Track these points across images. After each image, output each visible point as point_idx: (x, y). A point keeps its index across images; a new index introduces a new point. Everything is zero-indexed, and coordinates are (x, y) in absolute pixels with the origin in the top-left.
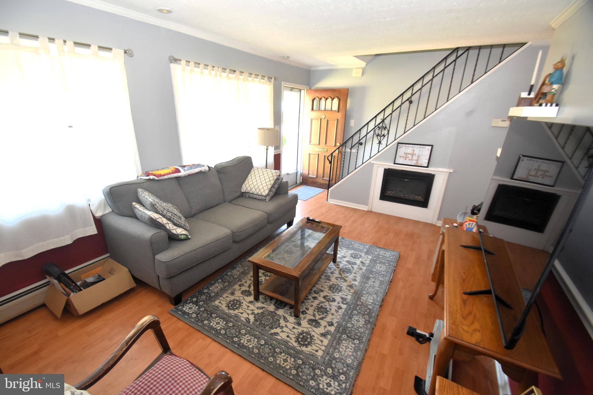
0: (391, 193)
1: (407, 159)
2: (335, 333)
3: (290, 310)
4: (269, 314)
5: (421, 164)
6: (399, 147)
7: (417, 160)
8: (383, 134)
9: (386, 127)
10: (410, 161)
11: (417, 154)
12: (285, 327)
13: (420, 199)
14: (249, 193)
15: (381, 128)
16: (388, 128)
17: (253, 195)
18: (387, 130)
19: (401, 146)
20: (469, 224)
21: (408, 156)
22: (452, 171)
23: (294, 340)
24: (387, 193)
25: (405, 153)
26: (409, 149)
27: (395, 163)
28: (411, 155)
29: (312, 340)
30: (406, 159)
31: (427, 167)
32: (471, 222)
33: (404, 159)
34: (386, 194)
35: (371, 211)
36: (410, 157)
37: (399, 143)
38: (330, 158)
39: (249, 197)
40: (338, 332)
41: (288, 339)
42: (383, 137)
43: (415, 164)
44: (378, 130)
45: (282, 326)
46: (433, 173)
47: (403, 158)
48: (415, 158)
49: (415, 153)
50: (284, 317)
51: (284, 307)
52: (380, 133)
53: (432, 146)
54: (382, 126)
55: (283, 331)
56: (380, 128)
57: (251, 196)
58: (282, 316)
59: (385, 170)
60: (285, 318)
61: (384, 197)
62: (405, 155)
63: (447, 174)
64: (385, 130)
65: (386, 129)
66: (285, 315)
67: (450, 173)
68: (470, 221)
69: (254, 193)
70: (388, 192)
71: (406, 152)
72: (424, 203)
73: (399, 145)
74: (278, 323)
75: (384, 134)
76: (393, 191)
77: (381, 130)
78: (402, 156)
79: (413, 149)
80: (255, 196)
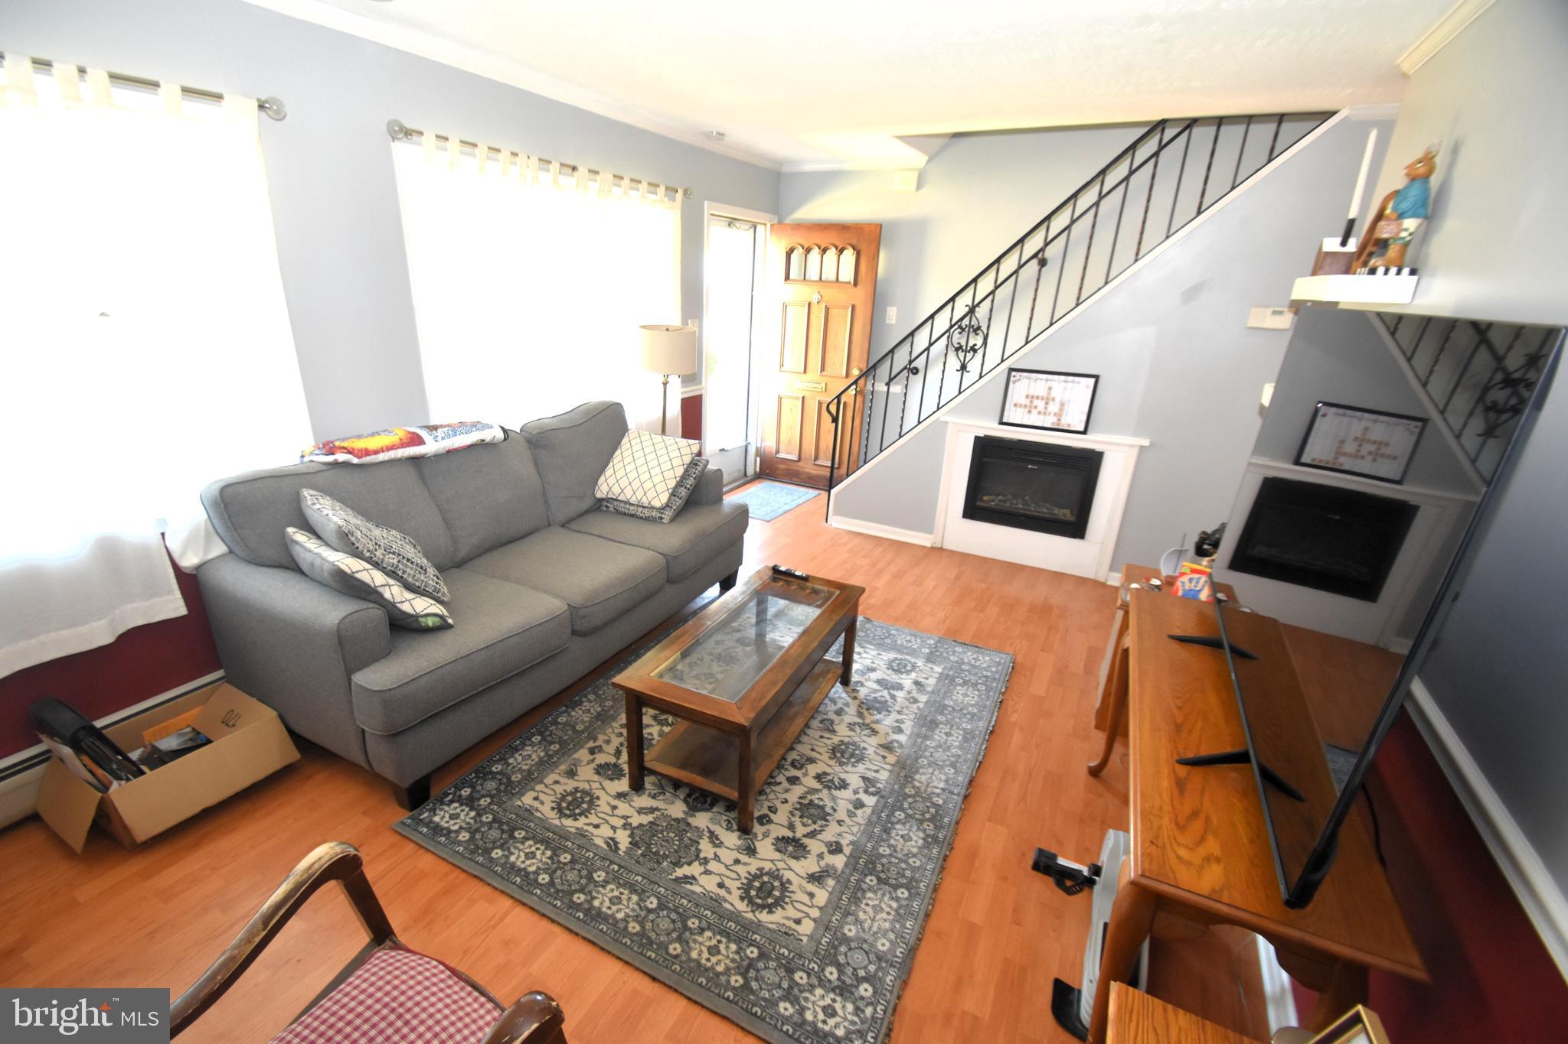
0: (993, 501)
1: (1035, 412)
2: (847, 871)
3: (727, 813)
4: (669, 827)
5: (1069, 425)
6: (1012, 379)
7: (1059, 415)
8: (971, 344)
9: (979, 328)
10: (1041, 417)
11: (1058, 400)
12: (714, 859)
13: (1064, 515)
14: (616, 500)
15: (967, 329)
16: (984, 329)
17: (628, 506)
18: (981, 334)
19: (1018, 377)
20: (1191, 580)
21: (1036, 402)
22: (1146, 443)
23: (737, 893)
24: (982, 500)
25: (1027, 396)
26: (1038, 385)
27: (1002, 423)
28: (1044, 402)
29: (787, 894)
30: (1030, 412)
31: (1084, 432)
32: (1196, 576)
33: (1026, 410)
34: (979, 503)
35: (941, 549)
36: (1041, 404)
37: (1011, 370)
38: (833, 409)
39: (617, 512)
40: (855, 869)
41: (722, 892)
42: (972, 353)
43: (1053, 424)
44: (959, 336)
45: (705, 858)
46: (1098, 448)
47: (1022, 409)
48: (1053, 408)
49: (1053, 394)
50: (712, 833)
51: (712, 805)
52: (963, 343)
53: (1097, 377)
54: (968, 323)
55: (707, 872)
56: (963, 330)
57: (622, 508)
58: (706, 830)
59: (977, 439)
60: (713, 836)
61: (973, 510)
62: (1028, 402)
63: (1135, 452)
64: (977, 334)
65: (979, 332)
66: (713, 828)
67: (1142, 447)
68: (1194, 571)
69: (631, 501)
70: (985, 498)
71: (1031, 393)
72: (1076, 527)
73: (1013, 373)
74: (693, 849)
75: (975, 345)
76: (997, 496)
77: (966, 335)
78: (1020, 402)
79: (1049, 384)
80: (632, 508)
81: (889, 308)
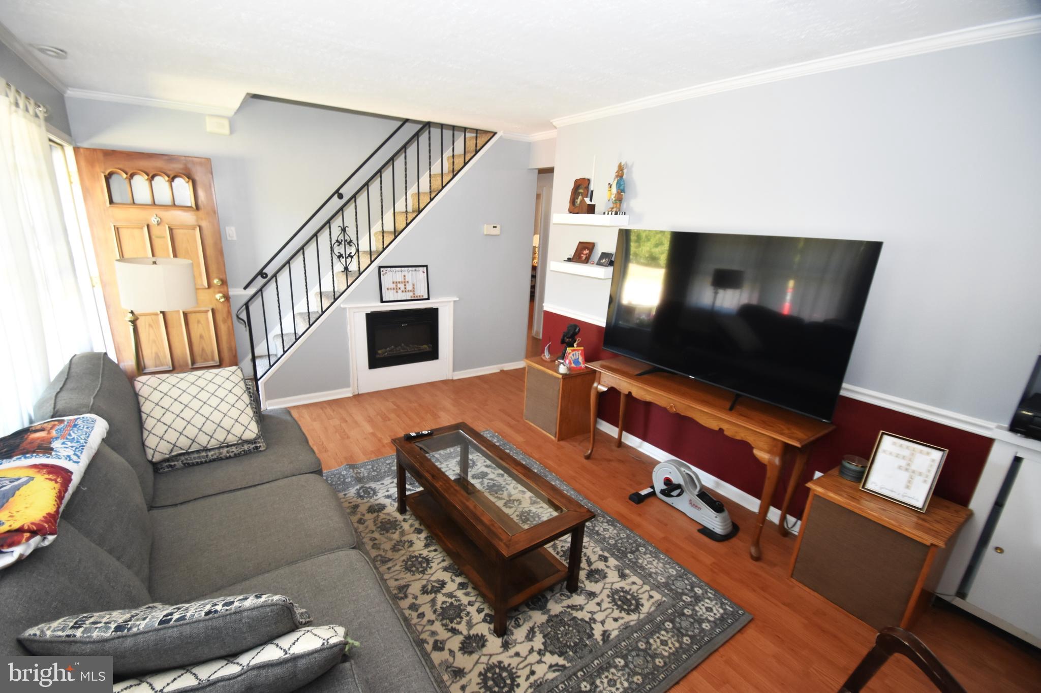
0: (386, 352)
1: (400, 291)
2: (621, 561)
3: (554, 593)
4: (555, 628)
5: (422, 296)
6: (382, 273)
7: (413, 291)
8: (348, 253)
9: (351, 241)
10: (404, 294)
11: (410, 283)
12: (593, 615)
13: (426, 348)
15: (343, 243)
16: (355, 241)
18: (353, 245)
19: (385, 271)
20: (573, 355)
21: (399, 285)
22: (457, 299)
23: (623, 614)
24: (378, 354)
25: (393, 283)
26: (398, 275)
27: (382, 301)
28: (403, 285)
29: (631, 592)
30: (397, 292)
31: (428, 299)
32: (574, 352)
33: (395, 291)
34: (378, 356)
35: (358, 395)
36: (402, 286)
37: (380, 267)
40: (621, 558)
41: (621, 622)
42: (350, 258)
43: (411, 297)
44: (338, 248)
45: (590, 619)
46: (434, 306)
47: (392, 291)
48: (409, 287)
49: (407, 280)
50: (568, 607)
51: (544, 597)
52: (343, 252)
53: (426, 266)
54: (343, 239)
55: (603, 623)
56: (340, 243)
58: (565, 609)
59: (367, 315)
60: (573, 607)
61: (375, 362)
62: (394, 286)
63: (452, 304)
64: (351, 246)
65: (352, 244)
66: (565, 603)
67: (455, 301)
68: (573, 351)
70: (380, 352)
71: (395, 280)
72: (433, 355)
73: (382, 269)
74: (579, 622)
75: (351, 253)
76: (386, 348)
77: (343, 247)
78: (390, 287)
79: (403, 273)
81: (227, 228)
